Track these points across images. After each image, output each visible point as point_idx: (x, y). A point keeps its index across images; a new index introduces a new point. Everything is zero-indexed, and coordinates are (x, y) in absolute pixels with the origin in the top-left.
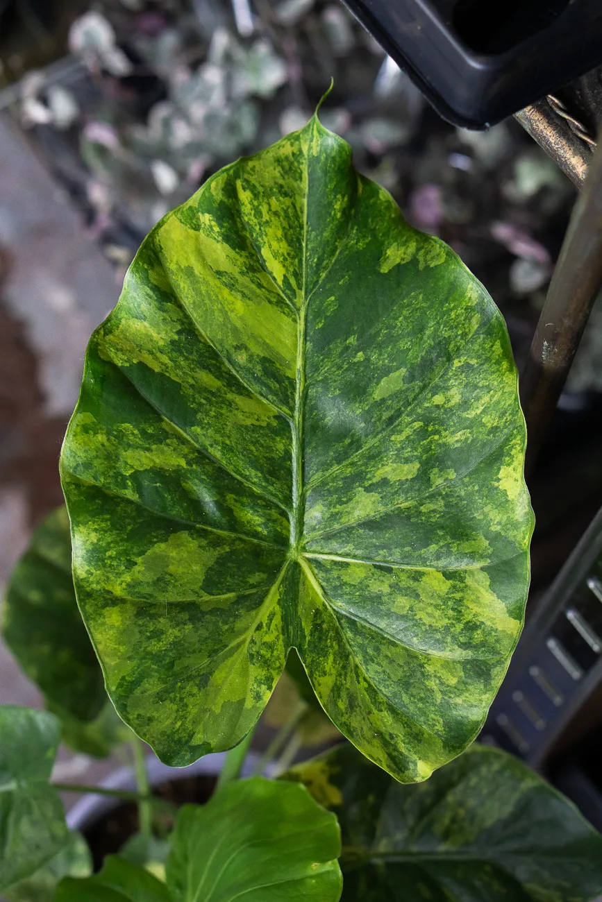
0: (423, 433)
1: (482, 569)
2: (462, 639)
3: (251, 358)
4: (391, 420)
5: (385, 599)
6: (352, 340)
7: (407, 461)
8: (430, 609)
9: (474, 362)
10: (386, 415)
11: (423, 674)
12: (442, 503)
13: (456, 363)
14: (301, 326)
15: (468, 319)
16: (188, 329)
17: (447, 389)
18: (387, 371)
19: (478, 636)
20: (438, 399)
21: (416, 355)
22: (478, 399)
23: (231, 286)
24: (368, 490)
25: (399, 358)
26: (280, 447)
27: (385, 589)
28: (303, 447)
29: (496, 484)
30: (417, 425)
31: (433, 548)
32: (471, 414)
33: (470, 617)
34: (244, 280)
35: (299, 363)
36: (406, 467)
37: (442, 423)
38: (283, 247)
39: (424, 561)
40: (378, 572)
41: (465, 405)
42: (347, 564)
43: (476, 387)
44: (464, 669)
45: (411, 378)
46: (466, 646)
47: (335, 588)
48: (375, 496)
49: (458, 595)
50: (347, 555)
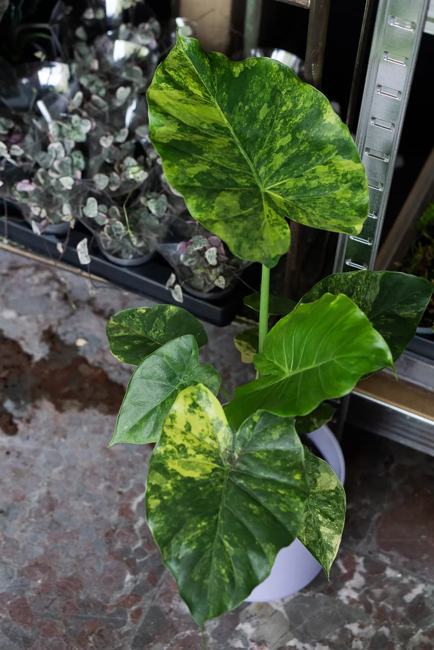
0: (285, 123)
1: (336, 155)
2: (344, 181)
3: (208, 125)
4: (271, 124)
5: (306, 186)
6: (240, 104)
7: (286, 135)
8: (326, 179)
9: (289, 89)
10: (269, 123)
11: (337, 200)
12: (307, 143)
13: (283, 93)
14: (219, 108)
15: (279, 75)
16: (181, 123)
17: (285, 103)
18: (260, 108)
19: (349, 176)
20: (284, 108)
21: (267, 97)
22: (298, 100)
23: (187, 103)
24: (277, 153)
25: (262, 101)
26: (237, 152)
27: (305, 182)
28: (245, 149)
29: (324, 123)
30: (282, 121)
31: (314, 159)
32: (299, 107)
33: (342, 173)
34: (189, 100)
35: (226, 121)
36: (286, 138)
37: (290, 116)
38: (195, 84)
39: (313, 165)
40: (298, 179)
41: (295, 105)
42: (285, 183)
43: (295, 97)
44: (351, 189)
45: (269, 107)
46: (347, 182)
47: (286, 193)
48: (281, 154)
49: (333, 168)
50: (283, 180)
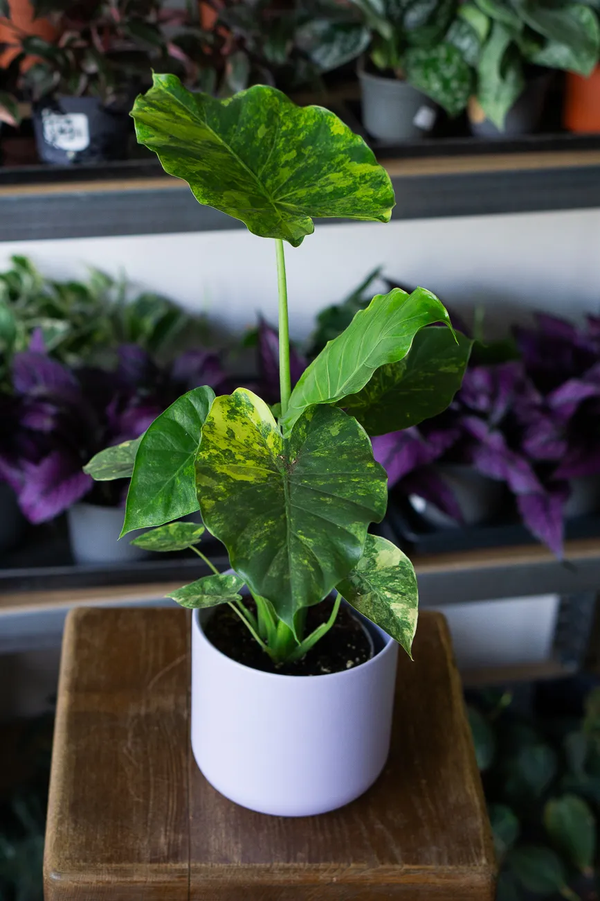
0: (287, 141)
1: (350, 161)
2: (363, 182)
3: (202, 142)
4: (272, 143)
5: (321, 192)
6: (234, 126)
7: (290, 151)
8: (342, 183)
9: (287, 111)
10: (269, 141)
11: (358, 199)
12: (315, 157)
13: (281, 115)
14: (211, 130)
15: (274, 99)
16: (171, 136)
17: (284, 124)
18: (257, 128)
19: (368, 178)
20: (284, 128)
21: (264, 118)
22: (299, 120)
23: (176, 122)
24: (283, 167)
25: (258, 122)
26: (238, 165)
27: (318, 189)
28: (246, 164)
29: (332, 135)
30: (283, 139)
31: (325, 168)
32: (301, 126)
33: (359, 175)
34: (177, 121)
35: (221, 141)
36: (291, 154)
37: (292, 134)
38: (181, 111)
39: (325, 174)
40: (310, 188)
41: (296, 125)
42: (296, 194)
43: (295, 118)
44: (372, 188)
45: (267, 126)
46: (365, 183)
47: (299, 201)
48: (287, 168)
49: (348, 173)
50: (293, 190)
